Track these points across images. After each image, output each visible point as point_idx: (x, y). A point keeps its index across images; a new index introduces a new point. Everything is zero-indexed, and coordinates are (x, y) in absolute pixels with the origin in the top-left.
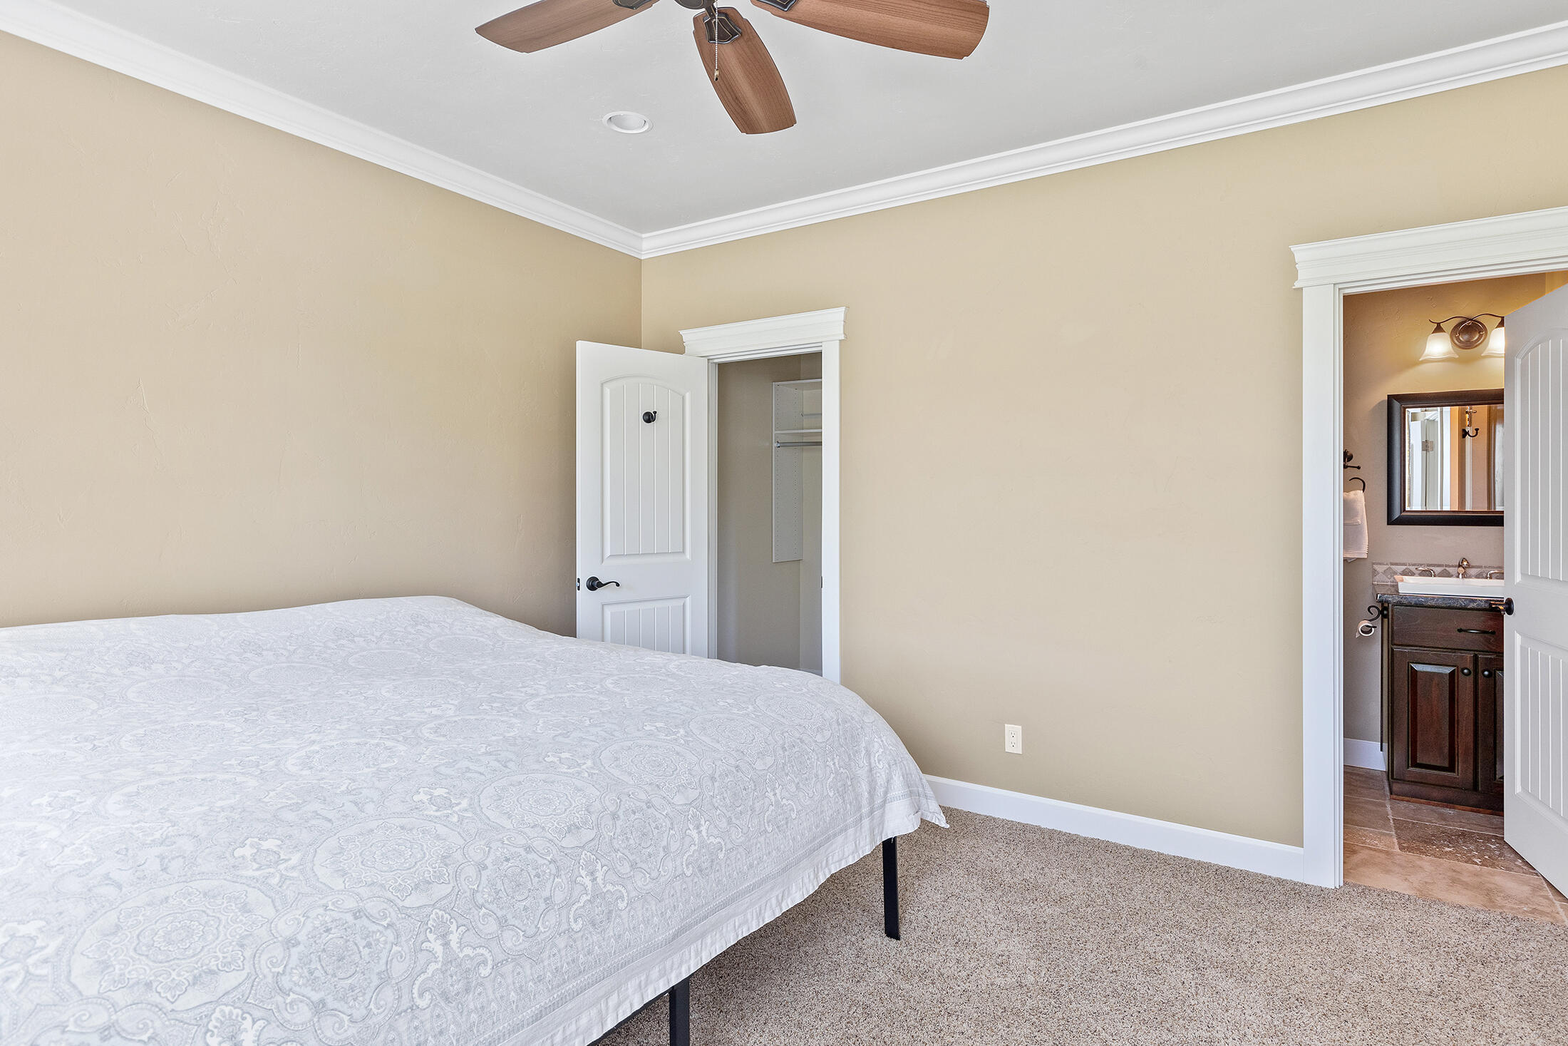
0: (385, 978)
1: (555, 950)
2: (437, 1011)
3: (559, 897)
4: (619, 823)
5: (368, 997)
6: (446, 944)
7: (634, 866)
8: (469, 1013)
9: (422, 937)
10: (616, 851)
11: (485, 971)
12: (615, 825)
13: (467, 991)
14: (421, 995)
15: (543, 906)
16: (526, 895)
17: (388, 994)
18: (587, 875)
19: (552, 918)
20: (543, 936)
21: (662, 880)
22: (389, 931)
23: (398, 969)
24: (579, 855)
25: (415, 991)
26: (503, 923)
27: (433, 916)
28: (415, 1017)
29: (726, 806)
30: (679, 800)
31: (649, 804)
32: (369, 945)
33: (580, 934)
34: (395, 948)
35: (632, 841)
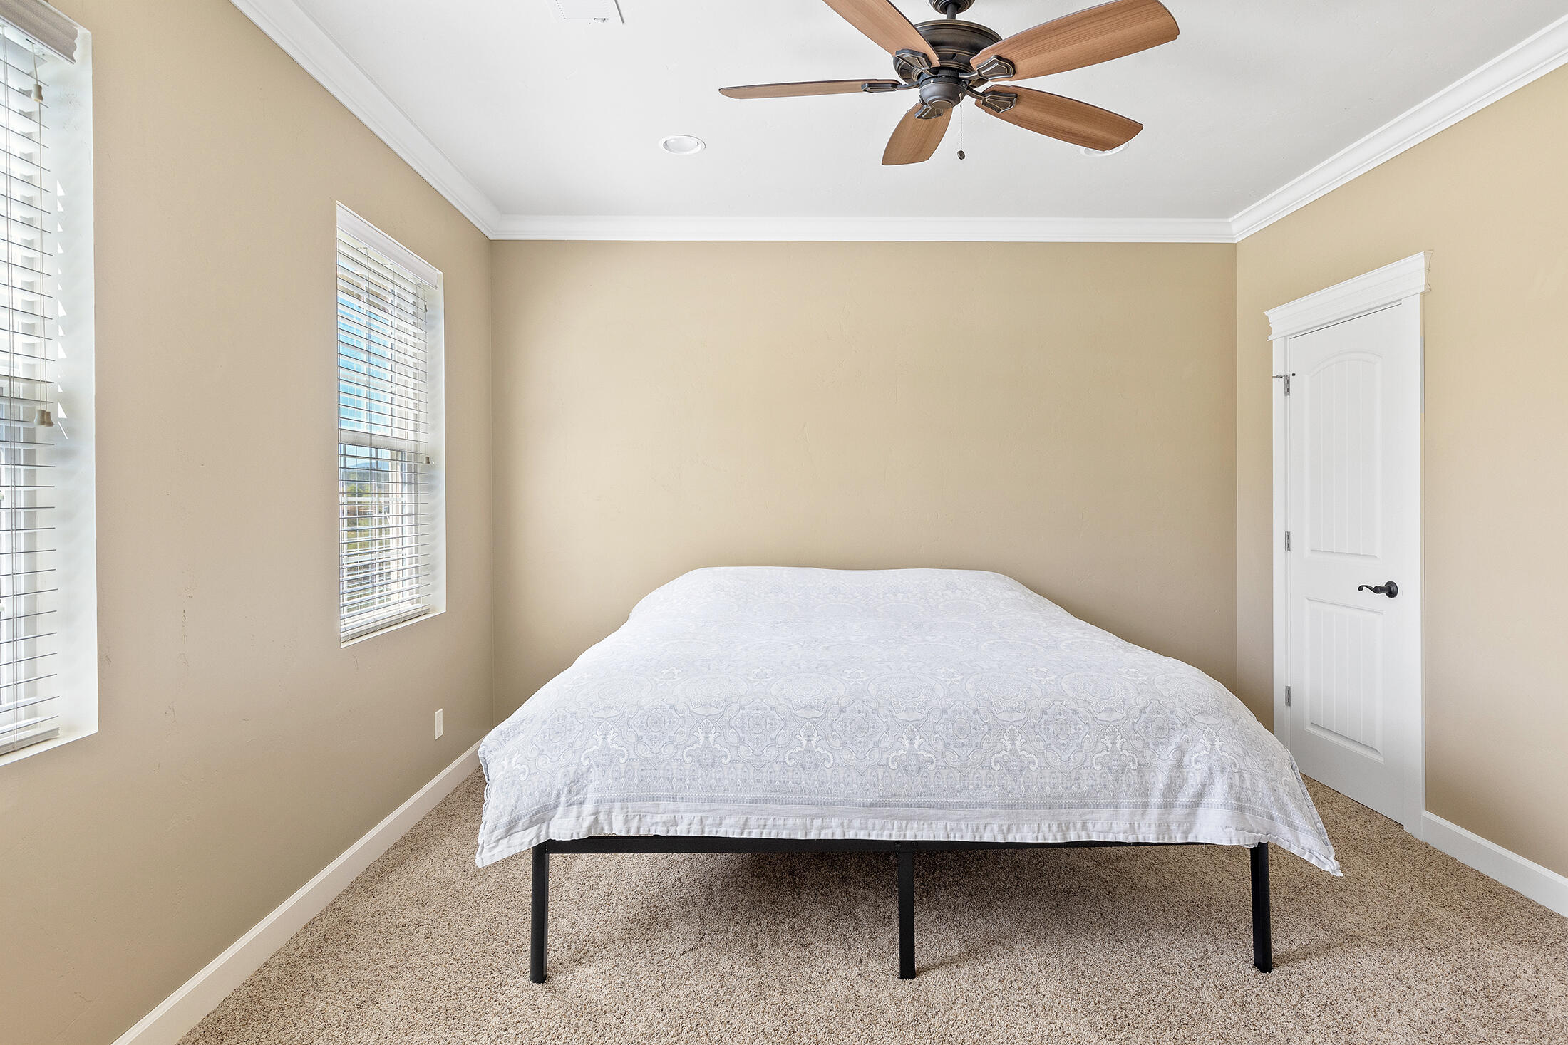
0: (671, 740)
1: (771, 770)
2: (694, 768)
3: (781, 741)
4: (843, 715)
5: (661, 744)
6: (707, 738)
7: (844, 744)
8: (711, 777)
9: (695, 729)
10: (833, 730)
11: (725, 761)
12: (839, 715)
13: (713, 766)
14: (687, 756)
15: (769, 742)
16: (760, 732)
17: (671, 748)
18: (804, 736)
19: (773, 751)
20: (765, 759)
21: (866, 762)
22: (681, 720)
23: (679, 738)
24: (804, 723)
25: (685, 752)
26: (742, 741)
27: (704, 721)
28: (680, 765)
29: (947, 734)
30: (903, 716)
31: (875, 711)
32: (670, 722)
33: (792, 768)
34: (681, 729)
35: (848, 729)
